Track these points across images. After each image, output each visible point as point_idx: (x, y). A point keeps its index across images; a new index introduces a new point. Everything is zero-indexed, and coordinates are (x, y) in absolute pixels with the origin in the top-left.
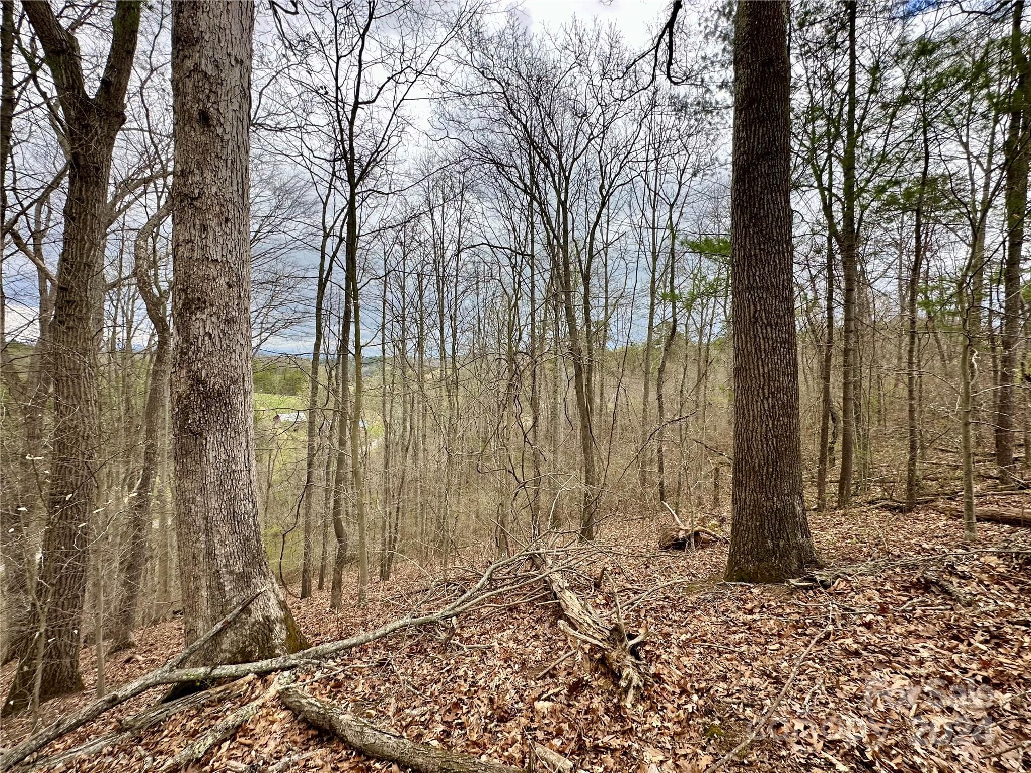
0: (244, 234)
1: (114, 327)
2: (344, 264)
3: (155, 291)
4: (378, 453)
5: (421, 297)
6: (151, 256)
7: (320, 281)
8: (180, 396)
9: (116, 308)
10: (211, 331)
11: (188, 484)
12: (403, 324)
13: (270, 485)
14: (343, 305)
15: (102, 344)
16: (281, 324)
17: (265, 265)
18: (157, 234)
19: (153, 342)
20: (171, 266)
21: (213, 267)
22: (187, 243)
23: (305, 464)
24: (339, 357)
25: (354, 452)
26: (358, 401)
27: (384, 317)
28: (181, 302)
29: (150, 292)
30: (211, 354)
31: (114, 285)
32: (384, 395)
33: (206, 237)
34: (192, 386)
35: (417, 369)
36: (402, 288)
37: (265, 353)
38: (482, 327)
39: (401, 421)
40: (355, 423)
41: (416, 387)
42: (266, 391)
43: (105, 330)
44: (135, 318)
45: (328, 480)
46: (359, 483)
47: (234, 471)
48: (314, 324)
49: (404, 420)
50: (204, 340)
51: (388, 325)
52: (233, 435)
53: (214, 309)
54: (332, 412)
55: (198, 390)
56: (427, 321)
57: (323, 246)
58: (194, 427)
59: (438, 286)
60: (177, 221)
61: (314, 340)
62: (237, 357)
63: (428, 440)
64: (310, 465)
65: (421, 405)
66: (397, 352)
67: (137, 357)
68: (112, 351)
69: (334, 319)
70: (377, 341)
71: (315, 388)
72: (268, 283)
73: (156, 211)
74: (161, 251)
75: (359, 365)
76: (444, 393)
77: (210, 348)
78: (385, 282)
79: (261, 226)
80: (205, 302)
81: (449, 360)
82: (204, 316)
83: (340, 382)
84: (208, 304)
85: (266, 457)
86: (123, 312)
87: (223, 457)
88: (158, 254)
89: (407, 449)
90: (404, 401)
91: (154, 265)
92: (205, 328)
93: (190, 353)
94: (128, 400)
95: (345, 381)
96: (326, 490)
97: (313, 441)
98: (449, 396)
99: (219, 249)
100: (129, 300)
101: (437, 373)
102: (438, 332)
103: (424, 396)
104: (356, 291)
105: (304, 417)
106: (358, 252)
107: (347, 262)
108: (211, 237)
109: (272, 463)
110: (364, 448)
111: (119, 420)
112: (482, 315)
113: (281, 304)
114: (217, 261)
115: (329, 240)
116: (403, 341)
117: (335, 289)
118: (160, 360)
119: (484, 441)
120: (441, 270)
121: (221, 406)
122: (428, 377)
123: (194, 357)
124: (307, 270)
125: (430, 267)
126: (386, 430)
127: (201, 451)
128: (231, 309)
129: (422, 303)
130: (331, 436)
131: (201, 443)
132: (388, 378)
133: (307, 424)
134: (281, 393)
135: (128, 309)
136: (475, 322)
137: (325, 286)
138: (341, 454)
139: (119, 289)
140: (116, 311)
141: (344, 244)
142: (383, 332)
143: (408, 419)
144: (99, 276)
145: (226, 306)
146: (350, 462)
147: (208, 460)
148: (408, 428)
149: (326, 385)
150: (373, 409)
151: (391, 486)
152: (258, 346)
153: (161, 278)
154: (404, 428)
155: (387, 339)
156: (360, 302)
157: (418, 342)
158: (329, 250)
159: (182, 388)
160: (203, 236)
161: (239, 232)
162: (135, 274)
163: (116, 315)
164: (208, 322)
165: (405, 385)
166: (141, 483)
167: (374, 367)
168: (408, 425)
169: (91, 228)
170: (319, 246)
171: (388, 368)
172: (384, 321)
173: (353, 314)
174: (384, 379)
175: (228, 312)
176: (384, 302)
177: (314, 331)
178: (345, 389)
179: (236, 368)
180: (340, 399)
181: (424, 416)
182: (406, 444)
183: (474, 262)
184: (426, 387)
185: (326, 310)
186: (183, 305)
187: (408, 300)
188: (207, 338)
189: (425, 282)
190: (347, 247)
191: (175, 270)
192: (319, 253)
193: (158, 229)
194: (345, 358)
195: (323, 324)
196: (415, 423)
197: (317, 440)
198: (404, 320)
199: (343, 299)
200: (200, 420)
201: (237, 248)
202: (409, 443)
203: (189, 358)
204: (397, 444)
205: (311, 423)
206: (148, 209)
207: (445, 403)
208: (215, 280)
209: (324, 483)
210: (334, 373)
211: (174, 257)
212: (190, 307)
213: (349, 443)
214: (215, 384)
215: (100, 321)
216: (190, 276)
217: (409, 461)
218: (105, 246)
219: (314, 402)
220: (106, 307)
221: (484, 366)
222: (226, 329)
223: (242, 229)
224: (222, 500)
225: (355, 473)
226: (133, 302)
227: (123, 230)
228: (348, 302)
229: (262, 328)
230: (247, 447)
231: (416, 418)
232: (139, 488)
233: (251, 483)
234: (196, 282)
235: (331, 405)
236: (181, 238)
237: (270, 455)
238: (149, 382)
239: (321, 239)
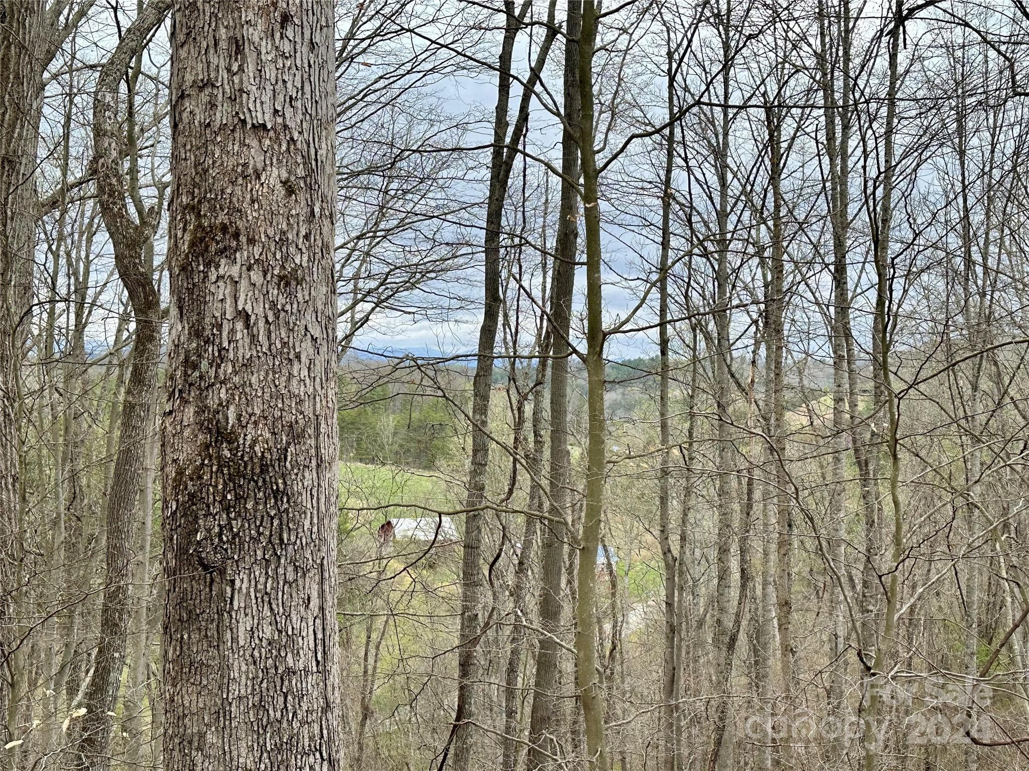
0: (323, 49)
1: (52, 301)
2: (560, 100)
3: (132, 209)
4: (647, 647)
5: (775, 177)
6: (126, 127)
7: (497, 154)
8: (180, 473)
9: (57, 256)
10: (249, 308)
11: (190, 699)
12: (721, 262)
13: (366, 713)
14: (554, 216)
15: (29, 343)
16: (398, 278)
17: (366, 125)
18: (138, 72)
19: (125, 335)
20: (166, 147)
21: (254, 143)
22: (201, 89)
23: (453, 660)
24: (543, 364)
25: (582, 640)
26: (594, 491)
27: (665, 245)
28: (187, 237)
29: (122, 215)
30: (247, 365)
31: (53, 203)
32: (665, 473)
33: (241, 69)
34: (207, 446)
35: (760, 393)
36: (720, 153)
37: (364, 356)
38: (977, 257)
39: (713, 554)
40: (588, 553)
41: (756, 450)
42: (365, 457)
43: (36, 310)
44: (92, 277)
45: (510, 714)
46: (594, 734)
47: (290, 672)
48: (479, 274)
49: (723, 551)
50: (233, 331)
51: (679, 269)
52: (291, 576)
53: (257, 251)
54: (521, 519)
55: (219, 457)
56: (793, 248)
57: (506, 58)
58: (209, 555)
59: (831, 137)
60: (181, 37)
61: (481, 318)
62: (305, 372)
63: (795, 616)
64: (465, 665)
65: (773, 509)
66: (702, 345)
67: (95, 372)
68: (47, 361)
69: (531, 257)
70: (648, 315)
71: (480, 450)
72: (370, 171)
73: (134, 15)
74: (145, 113)
75: (597, 387)
76: (849, 471)
77: (245, 351)
78: (671, 139)
79: (355, 21)
80: (236, 236)
81: (864, 366)
82: (235, 271)
83: (546, 435)
84: (243, 239)
85: (358, 633)
86: (70, 264)
87: (268, 631)
88: (138, 118)
89: (733, 639)
90: (722, 493)
91: (130, 147)
92: (236, 299)
93: (204, 365)
94: (74, 477)
95: (558, 434)
96: (506, 743)
97: (474, 599)
98: (865, 480)
99: (267, 97)
100: (81, 235)
101: (825, 406)
102: (826, 279)
103: (784, 477)
104: (592, 174)
105: (451, 528)
106: (598, 61)
107: (567, 95)
108: (251, 69)
109: (373, 651)
110: (608, 627)
111: (55, 523)
112: (977, 217)
113: (402, 225)
114: (264, 126)
115: (521, 38)
116: (721, 313)
117: (536, 173)
118: (139, 378)
119: (987, 634)
120: (839, 84)
121: (267, 498)
122: (796, 420)
123: (212, 373)
124: (461, 126)
125: (803, 80)
126: (670, 579)
127: (220, 613)
128: (292, 249)
129: (777, 195)
130: (518, 587)
131: (222, 593)
132: (679, 426)
133: (460, 550)
134: (396, 463)
135: (78, 259)
136: (954, 242)
137: (509, 166)
138: (546, 644)
139: (64, 212)
140: (56, 264)
141: (560, 41)
142: (663, 290)
143: (734, 548)
144: (29, 184)
145: (283, 241)
146: (568, 666)
147: (235, 640)
148: (736, 576)
149: (510, 442)
150: (632, 513)
151: (685, 752)
152: (348, 337)
153: (144, 179)
154: (723, 576)
155: (674, 311)
156: (603, 205)
157: (766, 315)
158: (520, 67)
159: (186, 452)
160: (235, 68)
161: (312, 45)
162: (93, 172)
163: (56, 273)
164: (243, 285)
165: (724, 444)
166: (93, 683)
167: (635, 391)
168: (734, 565)
169: (17, 77)
170: (495, 61)
171: (676, 392)
172: (665, 257)
173: (581, 241)
174: (664, 426)
175: (286, 258)
176: (667, 198)
177: (480, 293)
178: (559, 454)
179: (301, 402)
180: (545, 483)
181: (784, 545)
182: (729, 623)
183: (949, 48)
184: (791, 450)
185: (512, 235)
186: (192, 244)
187: (735, 188)
188: (239, 326)
189: (788, 128)
190: (568, 52)
191: (175, 158)
192: (495, 78)
193: (139, 61)
194: (560, 367)
195: (504, 274)
196: (756, 559)
197: (485, 597)
198: (723, 251)
199: (556, 198)
200: (220, 535)
201: (307, 88)
202: (737, 622)
203: (201, 377)
204: (701, 623)
205: (471, 548)
206: (120, 14)
207: (852, 504)
208: (258, 177)
209: (501, 722)
210: (528, 408)
211: (175, 126)
212: (206, 249)
213: (567, 611)
214: (255, 442)
215: (27, 289)
216: (206, 171)
217: (738, 681)
218: (39, 112)
219: (477, 489)
220: (40, 257)
221: (985, 384)
222: (282, 300)
223: (317, 39)
224: (262, 748)
225: (585, 701)
226: (89, 241)
227: (71, 71)
228: (567, 207)
229: (355, 290)
230: (322, 609)
231: (757, 545)
232: (90, 695)
233: (327, 707)
234: (218, 187)
235: (521, 497)
236: (189, 78)
237: (369, 630)
238: (117, 433)
239: (500, 36)
